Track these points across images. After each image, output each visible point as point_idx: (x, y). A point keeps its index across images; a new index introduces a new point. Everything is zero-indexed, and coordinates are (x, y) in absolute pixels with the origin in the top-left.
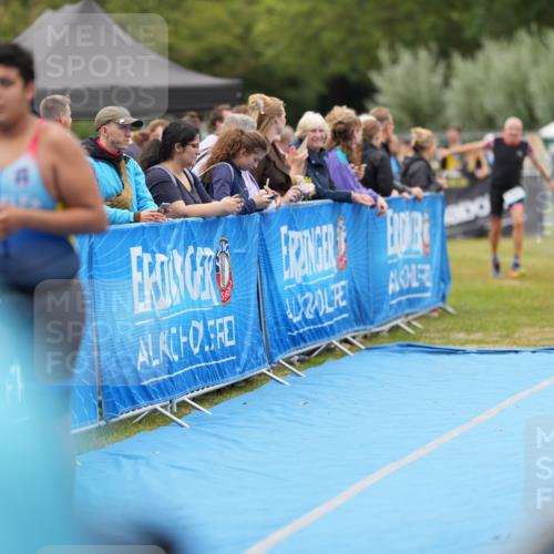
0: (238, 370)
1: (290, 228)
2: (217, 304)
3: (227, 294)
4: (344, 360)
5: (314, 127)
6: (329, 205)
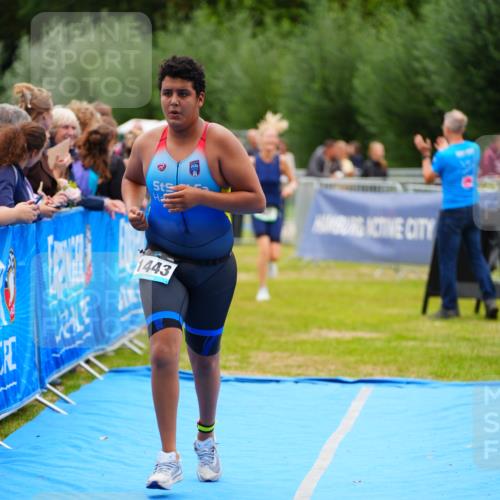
0: (19, 396)
1: (56, 239)
2: (5, 323)
3: (12, 312)
4: (94, 384)
5: (67, 123)
6: (81, 212)
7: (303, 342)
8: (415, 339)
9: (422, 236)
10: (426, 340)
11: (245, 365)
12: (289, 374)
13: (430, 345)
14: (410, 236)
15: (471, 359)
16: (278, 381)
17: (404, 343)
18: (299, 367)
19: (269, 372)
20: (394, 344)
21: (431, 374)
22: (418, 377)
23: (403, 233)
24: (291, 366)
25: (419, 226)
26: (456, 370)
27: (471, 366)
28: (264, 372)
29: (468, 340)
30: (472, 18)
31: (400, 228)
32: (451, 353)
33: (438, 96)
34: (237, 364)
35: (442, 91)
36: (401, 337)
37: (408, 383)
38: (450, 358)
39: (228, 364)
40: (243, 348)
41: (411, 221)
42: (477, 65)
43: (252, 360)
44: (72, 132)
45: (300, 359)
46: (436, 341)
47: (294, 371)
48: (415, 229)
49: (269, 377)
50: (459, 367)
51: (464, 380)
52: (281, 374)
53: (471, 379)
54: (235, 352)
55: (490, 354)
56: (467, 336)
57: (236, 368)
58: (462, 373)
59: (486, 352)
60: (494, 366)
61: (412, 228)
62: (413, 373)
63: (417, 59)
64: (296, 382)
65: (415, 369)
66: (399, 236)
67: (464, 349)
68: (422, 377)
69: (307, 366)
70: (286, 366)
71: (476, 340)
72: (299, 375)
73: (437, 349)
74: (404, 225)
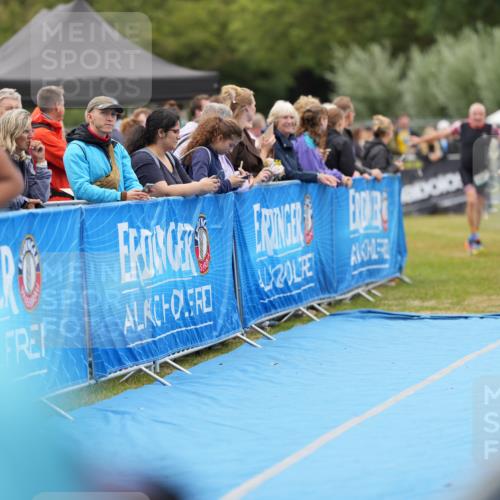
0: (215, 334)
1: (262, 206)
2: (195, 274)
3: (205, 266)
4: (310, 325)
5: (286, 114)
6: (297, 185)
44: (290, 121)
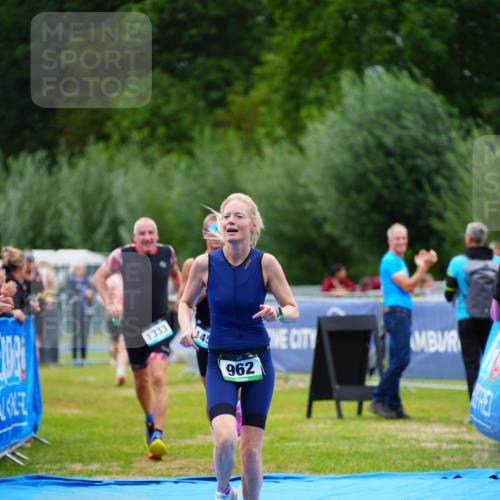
7: (187, 447)
8: (297, 440)
9: (305, 345)
10: (308, 441)
11: (127, 470)
12: (170, 476)
13: (312, 444)
14: (294, 346)
15: (349, 454)
16: (158, 482)
17: (287, 444)
18: (181, 469)
19: (150, 475)
20: (277, 445)
21: (309, 469)
22: (295, 472)
23: (288, 342)
24: (174, 469)
25: (303, 336)
26: (333, 465)
27: (347, 461)
28: (146, 475)
29: (349, 438)
30: (351, 147)
31: (284, 339)
32: (330, 451)
33: (325, 219)
34: (119, 469)
35: (330, 214)
36: (283, 439)
37: (285, 478)
38: (329, 456)
39: (111, 470)
40: (127, 455)
41: (294, 332)
42: (359, 190)
43: (135, 465)
45: (183, 462)
46: (317, 440)
47: (175, 472)
48: (299, 338)
49: (150, 479)
50: (336, 463)
51: (339, 473)
52: (162, 475)
53: (346, 472)
54: (119, 459)
55: (367, 450)
56: (348, 435)
57: (118, 473)
58: (338, 467)
59: (364, 448)
60: (369, 461)
61: (296, 339)
62: (291, 469)
63: (304, 186)
64: (176, 482)
65: (294, 466)
66: (284, 346)
67: (344, 447)
68: (300, 472)
69: (189, 469)
70: (168, 469)
71: (355, 438)
72: (180, 475)
73: (318, 448)
74: (288, 335)
